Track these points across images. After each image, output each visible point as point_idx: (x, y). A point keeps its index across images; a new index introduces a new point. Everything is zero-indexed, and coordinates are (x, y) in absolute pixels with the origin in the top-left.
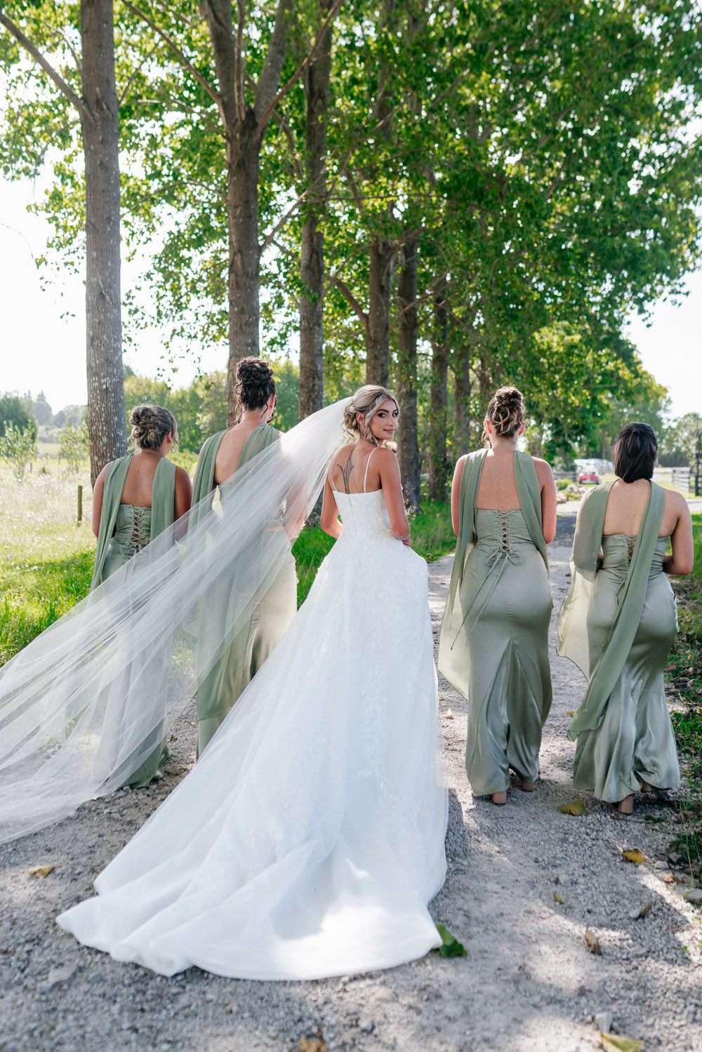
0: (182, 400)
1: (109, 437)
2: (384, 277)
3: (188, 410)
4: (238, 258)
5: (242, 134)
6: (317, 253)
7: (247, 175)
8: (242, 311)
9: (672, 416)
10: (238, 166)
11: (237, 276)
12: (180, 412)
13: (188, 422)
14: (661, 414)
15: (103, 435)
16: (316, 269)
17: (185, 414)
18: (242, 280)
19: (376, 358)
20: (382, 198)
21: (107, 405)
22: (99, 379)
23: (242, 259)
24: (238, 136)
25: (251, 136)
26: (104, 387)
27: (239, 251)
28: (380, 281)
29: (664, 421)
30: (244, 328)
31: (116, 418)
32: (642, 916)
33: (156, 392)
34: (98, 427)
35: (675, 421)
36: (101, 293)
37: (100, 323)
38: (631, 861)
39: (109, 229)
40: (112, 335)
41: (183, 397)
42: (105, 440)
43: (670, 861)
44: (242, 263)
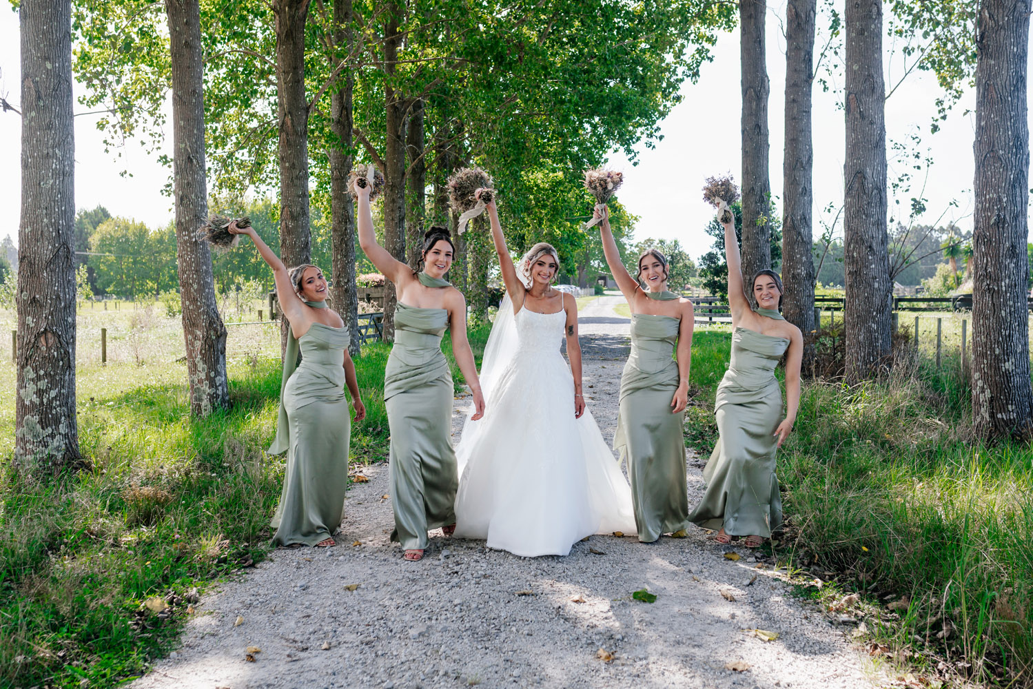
0: (161, 241)
1: (199, 283)
2: (400, 129)
3: (166, 250)
4: (288, 119)
5: (290, 8)
6: (346, 109)
7: (295, 44)
8: (293, 166)
9: (634, 242)
10: (286, 35)
11: (287, 134)
12: (159, 252)
13: (167, 262)
14: (624, 240)
15: (194, 282)
16: (346, 123)
17: (164, 254)
18: (292, 138)
19: (393, 201)
20: (413, 62)
21: (196, 256)
22: (189, 233)
23: (292, 119)
24: (287, 9)
25: (297, 9)
26: (194, 240)
27: (289, 112)
28: (397, 131)
29: (627, 247)
30: (295, 181)
31: (205, 267)
32: (751, 584)
33: (134, 234)
34: (189, 275)
35: (637, 246)
36: (189, 158)
37: (188, 184)
38: (731, 559)
39: (194, 101)
40: (199, 194)
41: (162, 237)
42: (195, 286)
43: (756, 558)
44: (292, 123)
